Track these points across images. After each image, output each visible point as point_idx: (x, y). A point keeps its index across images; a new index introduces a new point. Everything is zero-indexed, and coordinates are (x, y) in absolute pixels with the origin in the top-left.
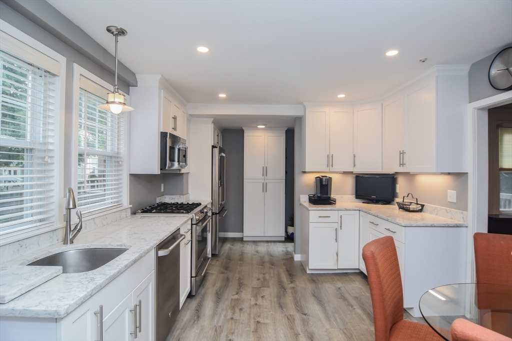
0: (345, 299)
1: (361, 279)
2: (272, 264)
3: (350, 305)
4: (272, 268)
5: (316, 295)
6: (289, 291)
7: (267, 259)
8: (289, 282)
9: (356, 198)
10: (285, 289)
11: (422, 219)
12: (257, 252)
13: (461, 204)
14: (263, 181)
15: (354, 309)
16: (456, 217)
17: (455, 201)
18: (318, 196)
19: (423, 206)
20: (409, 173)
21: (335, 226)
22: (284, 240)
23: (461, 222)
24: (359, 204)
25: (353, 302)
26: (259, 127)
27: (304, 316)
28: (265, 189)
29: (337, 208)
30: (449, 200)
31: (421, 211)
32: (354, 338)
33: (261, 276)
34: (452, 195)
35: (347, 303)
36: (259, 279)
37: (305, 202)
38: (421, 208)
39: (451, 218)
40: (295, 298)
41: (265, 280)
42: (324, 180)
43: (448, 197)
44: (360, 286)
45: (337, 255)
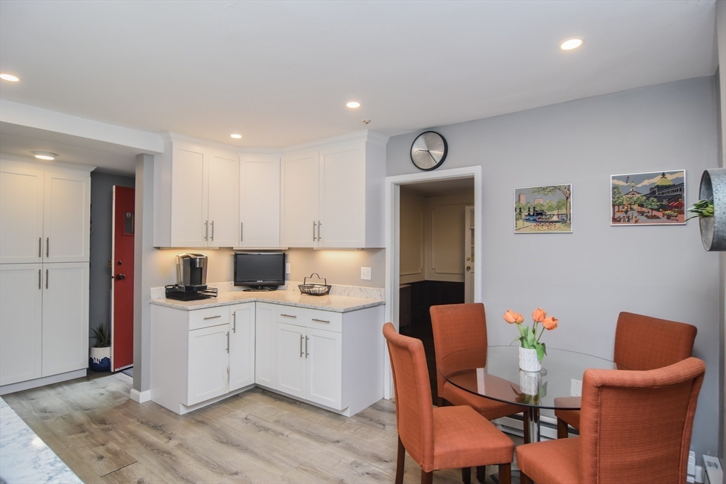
0: (266, 430)
1: (262, 396)
2: (102, 421)
3: (277, 434)
4: (108, 430)
5: (225, 441)
6: (179, 453)
7: (80, 417)
8: (167, 440)
9: (235, 285)
10: (169, 453)
11: (329, 303)
12: (44, 411)
13: (377, 281)
14: (39, 267)
15: (287, 436)
16: (373, 296)
17: (370, 279)
18: (186, 287)
19: (329, 287)
20: (312, 248)
21: (226, 329)
22: (85, 375)
23: (379, 300)
24: (240, 293)
25: (279, 429)
26: (37, 156)
27: (236, 477)
28: (43, 281)
29: (219, 302)
30: (363, 277)
31: (328, 293)
32: (319, 469)
33: (101, 450)
34: (366, 273)
35: (272, 433)
36: (101, 458)
37: (159, 298)
38: (327, 290)
39: (367, 297)
40: (199, 459)
41: (115, 454)
42: (198, 260)
43: (362, 274)
44: (269, 406)
45: (228, 372)
